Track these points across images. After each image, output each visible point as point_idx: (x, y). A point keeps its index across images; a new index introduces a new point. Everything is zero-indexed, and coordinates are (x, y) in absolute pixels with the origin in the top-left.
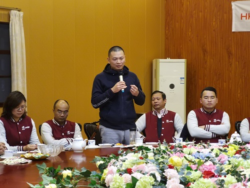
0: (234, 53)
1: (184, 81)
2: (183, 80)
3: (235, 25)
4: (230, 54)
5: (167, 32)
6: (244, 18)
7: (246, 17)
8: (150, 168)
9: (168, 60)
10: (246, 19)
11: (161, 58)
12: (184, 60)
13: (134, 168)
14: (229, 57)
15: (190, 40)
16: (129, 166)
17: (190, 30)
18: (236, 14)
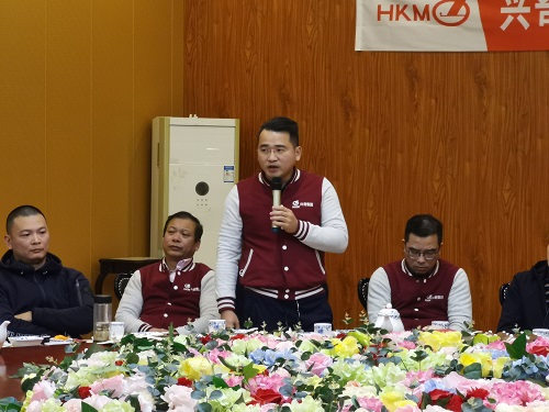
0: (358, 106)
1: (233, 175)
2: (230, 171)
3: (364, 34)
4: (348, 107)
5: (189, 46)
6: (385, 17)
7: (391, 13)
8: (133, 385)
9: (193, 120)
10: (391, 19)
11: (174, 116)
12: (232, 122)
13: (95, 385)
14: (347, 115)
15: (248, 71)
16: (86, 381)
17: (249, 44)
18: (364, 6)
